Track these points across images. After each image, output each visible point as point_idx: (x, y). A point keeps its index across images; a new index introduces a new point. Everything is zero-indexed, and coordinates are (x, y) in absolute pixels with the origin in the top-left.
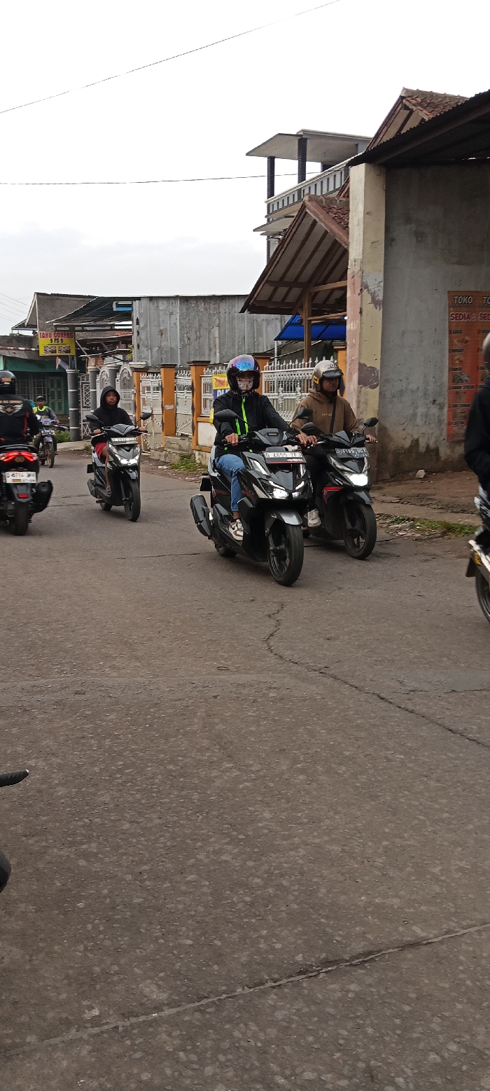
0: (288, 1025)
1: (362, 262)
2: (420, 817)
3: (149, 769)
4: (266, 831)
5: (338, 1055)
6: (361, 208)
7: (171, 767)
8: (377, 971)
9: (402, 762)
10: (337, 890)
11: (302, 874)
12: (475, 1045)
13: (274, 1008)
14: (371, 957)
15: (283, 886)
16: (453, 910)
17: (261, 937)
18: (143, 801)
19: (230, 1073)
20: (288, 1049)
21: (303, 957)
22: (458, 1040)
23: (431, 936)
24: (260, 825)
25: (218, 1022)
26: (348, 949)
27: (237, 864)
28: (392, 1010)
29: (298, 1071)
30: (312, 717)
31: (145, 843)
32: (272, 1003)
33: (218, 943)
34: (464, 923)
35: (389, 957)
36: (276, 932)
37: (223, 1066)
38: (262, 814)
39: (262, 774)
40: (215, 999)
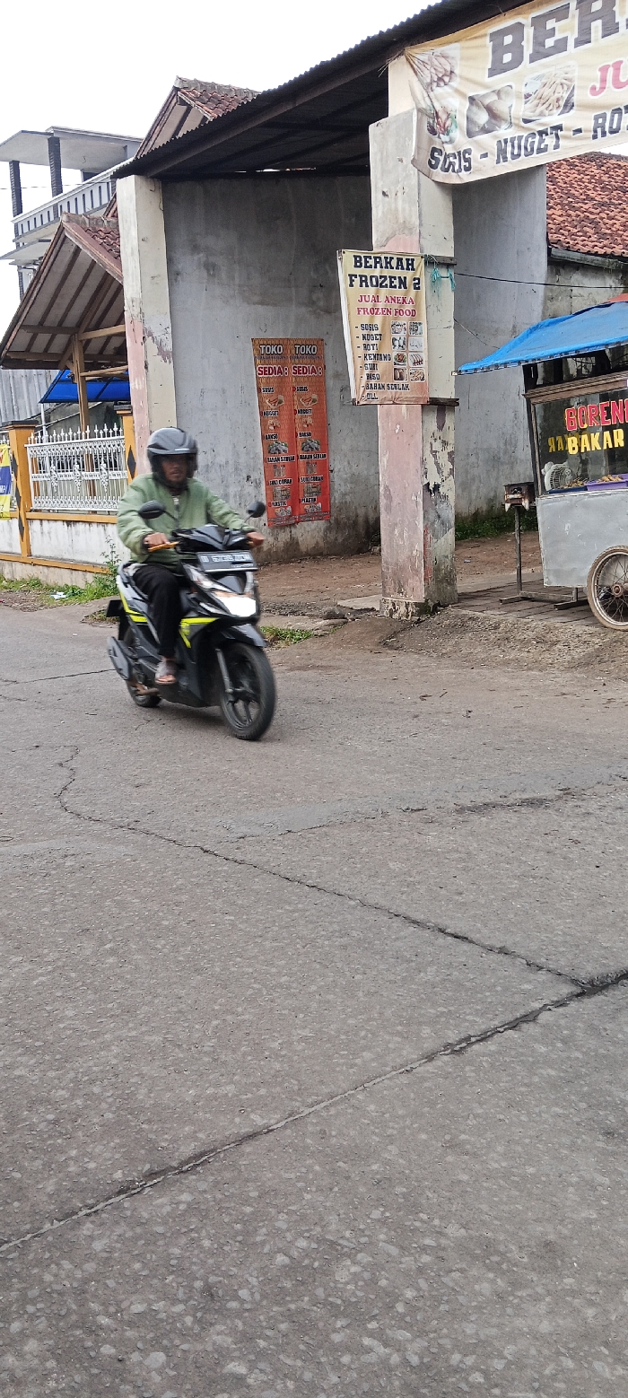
0: (108, 1255)
1: (141, 302)
2: (255, 986)
4: (69, 1032)
5: (170, 1278)
6: (134, 233)
8: (212, 1174)
9: (233, 925)
10: (159, 1088)
11: (116, 1075)
12: (327, 1237)
13: (91, 1238)
14: (204, 1158)
15: (94, 1094)
16: (296, 1087)
17: (71, 1158)
19: (42, 1324)
20: (111, 1283)
21: (123, 1173)
22: (306, 1234)
23: (272, 1121)
24: (61, 1026)
25: (23, 1268)
26: (177, 1154)
27: (34, 1078)
28: (230, 1215)
29: (124, 1305)
30: (120, 885)
32: (89, 1233)
33: (18, 1175)
34: (310, 1100)
35: (225, 1155)
36: (89, 1150)
37: (33, 1317)
38: (64, 1013)
39: (60, 964)
40: (18, 1242)
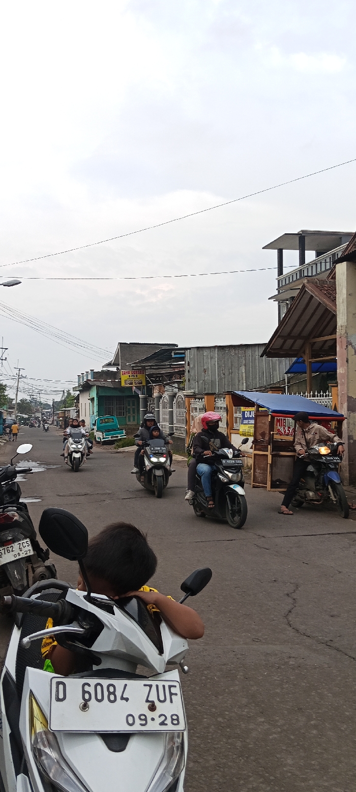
1: (346, 327)
3: (205, 720)
6: (344, 291)
7: (220, 719)
18: (202, 746)
24: (285, 769)
30: (321, 682)
31: (204, 779)
38: (286, 761)
39: (285, 728)
